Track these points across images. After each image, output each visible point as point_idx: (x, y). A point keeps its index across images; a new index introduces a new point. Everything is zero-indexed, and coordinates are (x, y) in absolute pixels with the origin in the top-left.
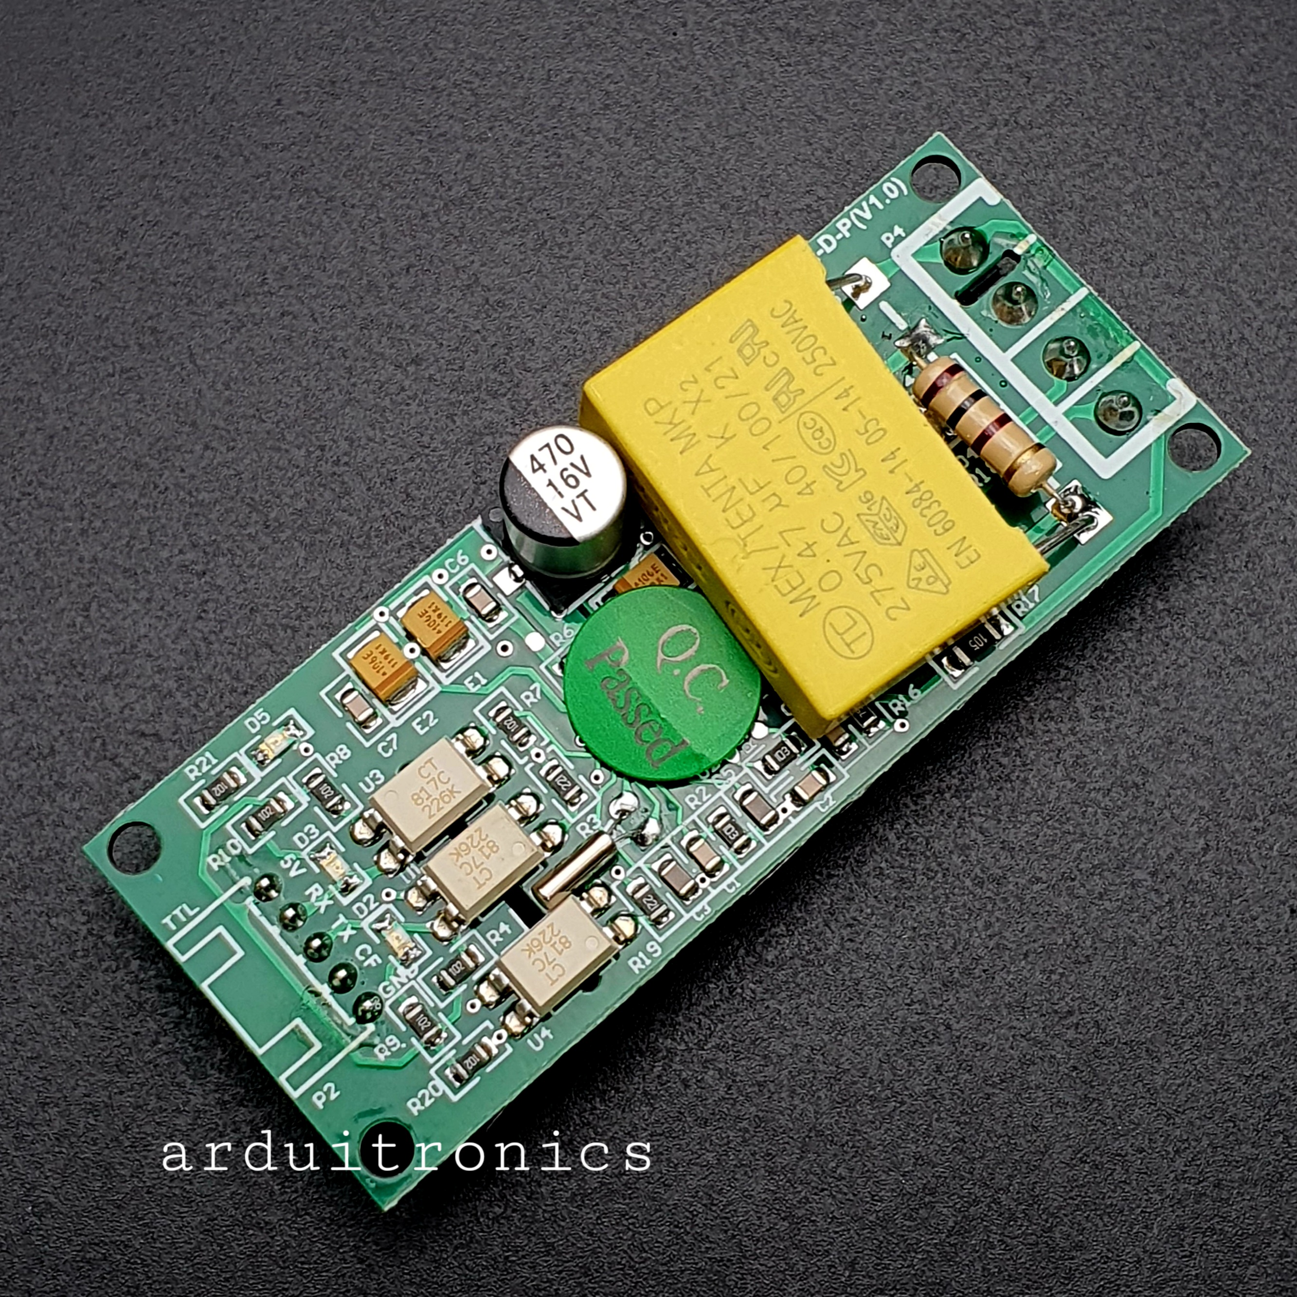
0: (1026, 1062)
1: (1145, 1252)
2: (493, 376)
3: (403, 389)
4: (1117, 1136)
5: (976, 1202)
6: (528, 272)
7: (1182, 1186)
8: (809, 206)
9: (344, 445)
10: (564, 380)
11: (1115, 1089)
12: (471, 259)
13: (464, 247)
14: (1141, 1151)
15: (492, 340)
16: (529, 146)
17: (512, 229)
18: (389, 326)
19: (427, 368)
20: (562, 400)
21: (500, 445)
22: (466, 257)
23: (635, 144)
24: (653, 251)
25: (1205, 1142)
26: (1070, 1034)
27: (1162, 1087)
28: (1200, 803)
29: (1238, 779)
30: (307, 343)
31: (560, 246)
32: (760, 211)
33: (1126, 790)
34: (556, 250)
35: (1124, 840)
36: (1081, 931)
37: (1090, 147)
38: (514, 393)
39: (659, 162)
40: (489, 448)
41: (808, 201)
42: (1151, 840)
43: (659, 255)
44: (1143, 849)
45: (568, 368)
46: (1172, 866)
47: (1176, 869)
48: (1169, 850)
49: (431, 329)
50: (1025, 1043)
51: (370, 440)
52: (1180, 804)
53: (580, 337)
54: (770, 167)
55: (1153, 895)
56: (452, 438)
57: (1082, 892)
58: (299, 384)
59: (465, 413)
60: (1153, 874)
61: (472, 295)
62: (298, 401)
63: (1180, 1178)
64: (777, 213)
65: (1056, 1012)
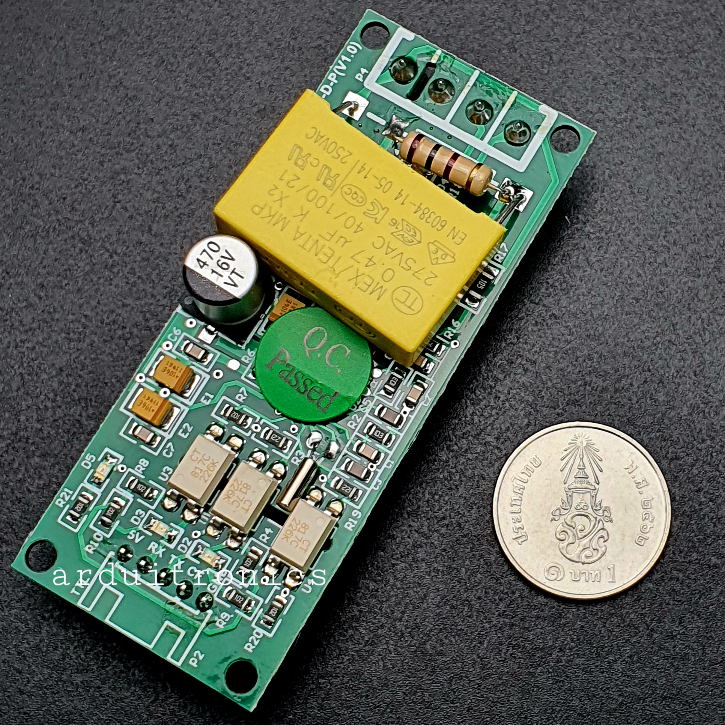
0: (416, 546)
1: (479, 657)
2: (128, 139)
3: (74, 146)
4: (467, 590)
5: (382, 626)
6: (153, 79)
7: (502, 620)
8: (320, 45)
9: (37, 178)
10: (170, 143)
11: (467, 562)
12: (118, 70)
13: (115, 63)
14: (479, 598)
15: (128, 118)
16: (156, 6)
17: (144, 54)
18: (68, 108)
19: (89, 133)
20: (168, 154)
21: (130, 180)
22: (115, 70)
23: (219, 7)
24: (227, 69)
25: (517, 594)
26: (443, 530)
27: (495, 561)
28: (526, 398)
29: (550, 384)
30: (18, 118)
31: (172, 64)
32: (291, 48)
33: (485, 389)
34: (169, 67)
35: (482, 419)
36: (454, 471)
37: (485, 16)
38: (139, 150)
39: (232, 17)
40: (123, 182)
41: (319, 42)
42: (497, 418)
43: (230, 71)
44: (492, 424)
45: (172, 136)
46: (509, 434)
47: (510, 436)
48: (508, 425)
49: (93, 111)
50: (416, 535)
51: (52, 175)
52: (515, 399)
53: (180, 118)
54: (298, 21)
55: (496, 451)
56: (101, 175)
57: (456, 447)
58: (12, 141)
59: (109, 161)
60: (497, 439)
61: (118, 92)
62: (11, 151)
63: (502, 615)
64: (301, 49)
65: (436, 517)
